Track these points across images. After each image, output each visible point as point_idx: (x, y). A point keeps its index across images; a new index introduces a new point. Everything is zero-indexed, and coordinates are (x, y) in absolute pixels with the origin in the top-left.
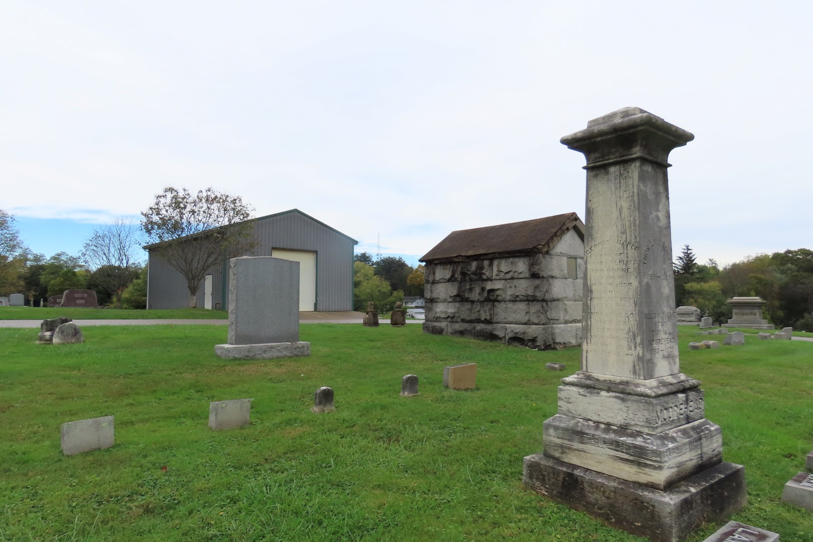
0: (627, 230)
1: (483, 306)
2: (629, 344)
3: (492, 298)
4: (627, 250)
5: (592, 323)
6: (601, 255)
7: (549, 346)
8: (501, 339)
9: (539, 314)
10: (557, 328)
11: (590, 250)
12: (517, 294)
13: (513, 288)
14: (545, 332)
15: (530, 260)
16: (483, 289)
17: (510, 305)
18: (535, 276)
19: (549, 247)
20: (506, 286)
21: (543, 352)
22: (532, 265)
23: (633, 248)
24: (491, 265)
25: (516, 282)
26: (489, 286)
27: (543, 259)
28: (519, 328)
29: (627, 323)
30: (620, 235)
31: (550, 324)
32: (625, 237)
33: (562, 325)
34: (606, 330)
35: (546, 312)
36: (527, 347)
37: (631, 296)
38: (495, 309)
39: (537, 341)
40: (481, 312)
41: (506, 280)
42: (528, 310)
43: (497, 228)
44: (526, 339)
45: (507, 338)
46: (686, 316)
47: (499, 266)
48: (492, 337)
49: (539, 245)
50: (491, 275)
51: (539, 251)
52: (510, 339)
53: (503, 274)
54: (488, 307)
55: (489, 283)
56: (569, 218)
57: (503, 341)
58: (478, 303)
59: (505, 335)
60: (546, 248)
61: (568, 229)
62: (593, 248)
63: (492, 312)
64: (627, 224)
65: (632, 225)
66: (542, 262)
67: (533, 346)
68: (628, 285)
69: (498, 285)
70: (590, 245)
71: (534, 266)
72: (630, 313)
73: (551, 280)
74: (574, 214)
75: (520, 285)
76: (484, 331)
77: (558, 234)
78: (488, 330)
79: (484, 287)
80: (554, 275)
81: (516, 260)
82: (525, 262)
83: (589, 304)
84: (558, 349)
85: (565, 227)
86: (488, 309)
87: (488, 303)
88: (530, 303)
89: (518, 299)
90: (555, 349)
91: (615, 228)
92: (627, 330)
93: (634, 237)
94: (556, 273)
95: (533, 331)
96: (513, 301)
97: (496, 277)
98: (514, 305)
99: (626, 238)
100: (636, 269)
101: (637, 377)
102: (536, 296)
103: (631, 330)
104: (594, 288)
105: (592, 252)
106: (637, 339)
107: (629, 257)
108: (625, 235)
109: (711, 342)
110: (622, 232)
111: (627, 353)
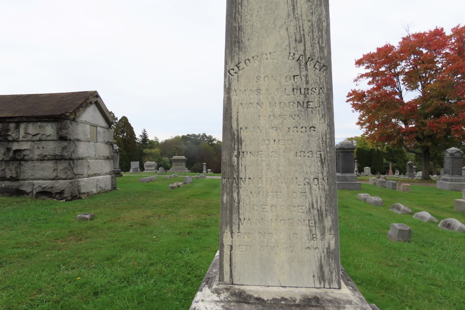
0: (306, 36)
1: (9, 165)
2: (311, 231)
3: (19, 157)
4: (307, 70)
5: (242, 197)
6: (258, 77)
7: (76, 196)
8: (28, 194)
9: (67, 171)
10: (82, 181)
11: (236, 68)
12: (45, 154)
13: (41, 148)
14: (72, 185)
15: (58, 125)
16: (8, 150)
17: (38, 164)
18: (62, 138)
19: (75, 115)
20: (33, 147)
21: (70, 202)
22: (59, 130)
23: (317, 66)
24: (17, 128)
25: (44, 144)
26: (15, 146)
27: (70, 125)
28: (46, 184)
29: (308, 195)
30: (293, 44)
31: (76, 178)
32: (303, 48)
33: (86, 179)
34: (268, 208)
35: (73, 169)
36: (55, 200)
37: (315, 149)
38: (22, 167)
39: (64, 193)
40: (7, 170)
41: (34, 141)
42: (56, 167)
44: (54, 192)
45: (35, 193)
46: (150, 167)
47: (26, 129)
48: (19, 193)
49: (66, 112)
50: (17, 136)
51: (67, 118)
52: (37, 193)
53: (31, 136)
54: (13, 166)
55: (16, 144)
56: (92, 95)
57: (30, 196)
58: (3, 163)
59: (33, 190)
60: (73, 116)
61: (91, 103)
62: (242, 65)
63: (18, 170)
64: (307, 26)
65: (316, 30)
66: (69, 127)
67: (60, 198)
68: (308, 129)
69: (24, 146)
70: (236, 60)
71: (62, 130)
72: (312, 177)
73: (77, 142)
74: (95, 92)
75: (48, 146)
76: (10, 187)
77: (83, 105)
78: (14, 187)
79: (10, 148)
80: (79, 138)
81: (44, 124)
82: (54, 126)
83: (236, 163)
84: (83, 198)
85: (88, 101)
86: (14, 168)
87: (14, 162)
88: (58, 161)
89: (45, 158)
90: (80, 198)
91: (283, 32)
92: (307, 206)
93: (318, 49)
94: (81, 137)
95: (60, 184)
96: (41, 160)
97: (23, 139)
98: (41, 164)
99: (305, 50)
100: (323, 102)
101: (327, 286)
102: (64, 156)
103: (315, 206)
104: (244, 134)
105: (240, 72)
106: (325, 220)
107: (310, 82)
108: (302, 44)
109: (180, 183)
110: (298, 39)
111: (307, 246)
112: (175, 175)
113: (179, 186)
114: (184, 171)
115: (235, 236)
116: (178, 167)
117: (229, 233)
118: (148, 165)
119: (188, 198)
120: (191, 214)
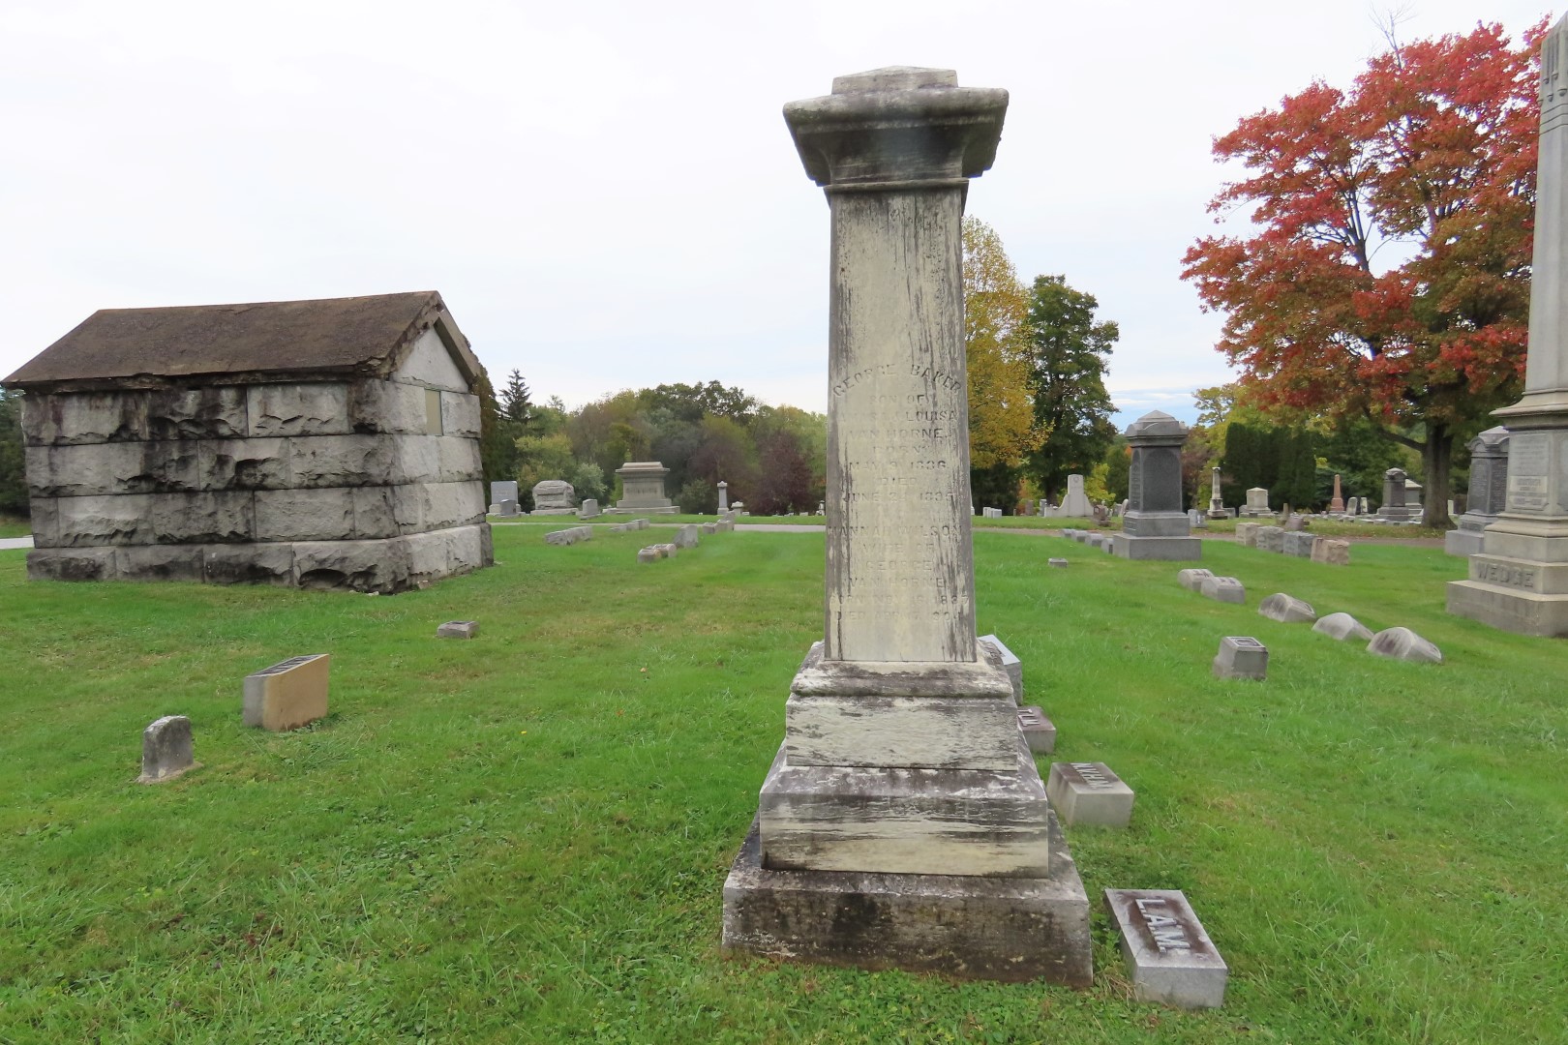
0: (934, 344)
1: (224, 503)
2: (939, 592)
3: (249, 481)
4: (934, 388)
5: (853, 551)
6: (872, 397)
7: (402, 585)
8: (279, 577)
9: (379, 516)
10: (415, 542)
11: (843, 385)
12: (320, 471)
13: (309, 457)
14: (394, 554)
15: (350, 393)
16: (222, 461)
17: (301, 497)
18: (364, 428)
19: (393, 364)
20: (288, 452)
21: (390, 598)
22: (355, 405)
23: (947, 383)
24: (242, 401)
25: (313, 443)
26: (239, 452)
27: (381, 392)
28: (328, 550)
29: (936, 547)
30: (917, 354)
31: (400, 535)
32: (929, 359)
33: (422, 535)
34: (886, 564)
35: (392, 509)
36: (352, 591)
37: (944, 489)
38: (259, 507)
39: (375, 574)
40: (220, 516)
41: (287, 437)
42: (348, 507)
43: (238, 310)
44: (348, 571)
45: (297, 573)
46: (552, 498)
47: (265, 404)
48: (256, 574)
49: (371, 358)
50: (242, 425)
51: (373, 373)
52: (305, 575)
53: (279, 424)
54: (236, 504)
55: (239, 445)
57: (287, 582)
58: (210, 495)
59: (292, 567)
60: (387, 367)
61: (426, 327)
62: (851, 381)
63: (251, 515)
64: (935, 330)
65: (946, 335)
66: (380, 397)
67: (366, 587)
68: (936, 464)
69: (263, 450)
70: (844, 374)
71: (363, 407)
72: (941, 525)
73: (397, 437)
75: (327, 449)
76: (232, 561)
77: (410, 336)
78: (242, 560)
79: (226, 456)
80: (403, 426)
81: (314, 390)
82: (339, 396)
84: (421, 587)
85: (420, 323)
86: (238, 509)
87: (237, 493)
88: (355, 490)
89: (321, 482)
90: (413, 587)
91: (904, 338)
92: (935, 560)
93: (949, 360)
94: (406, 422)
95: (364, 552)
96: (308, 487)
97: (259, 431)
98: (310, 497)
99: (932, 362)
100: (954, 430)
102: (370, 475)
103: (945, 561)
104: (854, 471)
105: (849, 390)
106: (957, 578)
107: (939, 404)
108: (929, 354)
109: (668, 546)
110: (923, 347)
111: (934, 610)
112: (640, 523)
113: (665, 555)
114: (661, 510)
115: (844, 600)
116: (642, 495)
118: (546, 490)
119: (701, 586)
120: (715, 622)
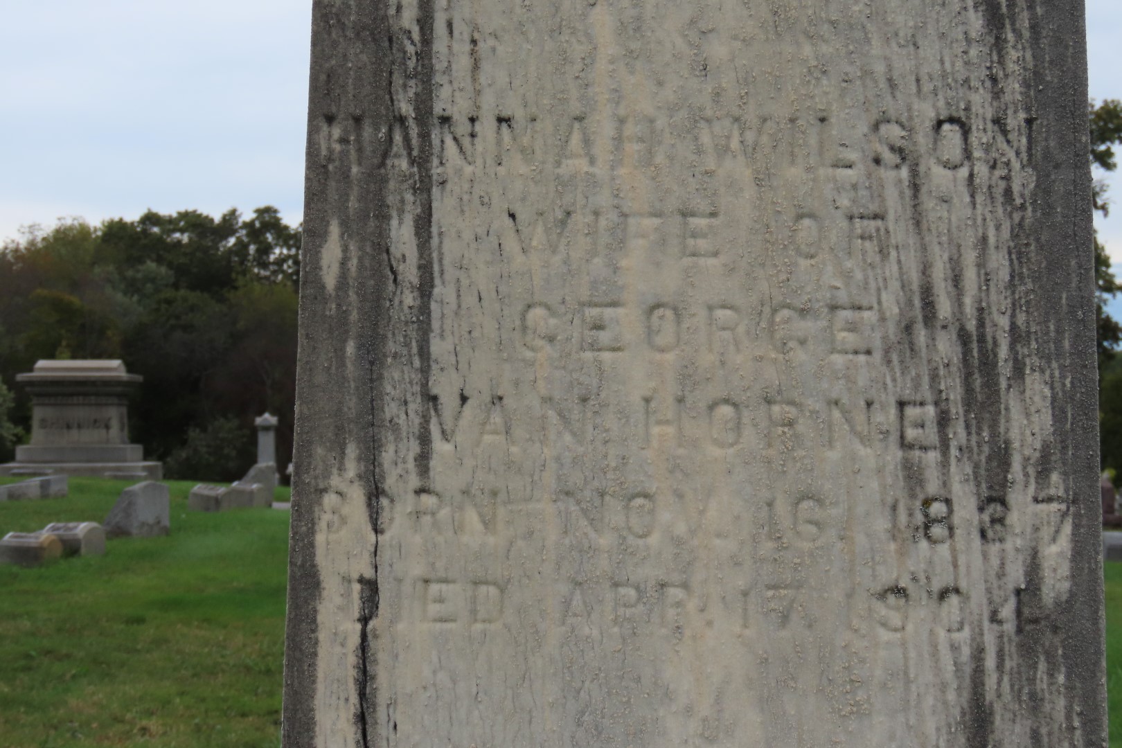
2: (912, 475)
29: (899, 230)
34: (625, 319)
72: (927, 112)
83: (408, 18)
92: (892, 309)
106: (1012, 401)
109: (82, 528)
111: (887, 576)
112: (44, 486)
113: (71, 549)
114: (118, 469)
115: (397, 516)
116: (74, 434)
117: (357, 495)
